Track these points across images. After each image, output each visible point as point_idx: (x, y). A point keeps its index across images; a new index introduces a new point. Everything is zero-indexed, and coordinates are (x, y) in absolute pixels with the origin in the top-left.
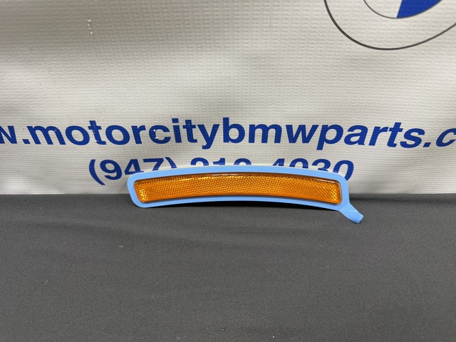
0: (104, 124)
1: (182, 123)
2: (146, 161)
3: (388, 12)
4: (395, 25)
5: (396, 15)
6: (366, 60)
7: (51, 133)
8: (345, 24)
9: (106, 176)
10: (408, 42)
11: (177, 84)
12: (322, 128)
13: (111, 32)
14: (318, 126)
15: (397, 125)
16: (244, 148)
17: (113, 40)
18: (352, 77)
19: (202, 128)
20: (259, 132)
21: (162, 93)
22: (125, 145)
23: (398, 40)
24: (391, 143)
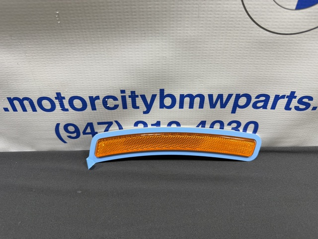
0: (67, 95)
1: (128, 94)
2: (99, 124)
3: (289, 5)
4: (293, 15)
5: (294, 7)
6: (270, 43)
7: (26, 103)
8: (256, 15)
9: (68, 136)
10: (303, 29)
11: (125, 62)
12: (236, 97)
13: (74, 22)
14: (233, 94)
15: (293, 93)
16: (175, 113)
17: (76, 28)
18: (260, 56)
19: (143, 97)
20: (187, 100)
21: (113, 70)
22: (83, 112)
23: (296, 27)
24: (287, 108)
